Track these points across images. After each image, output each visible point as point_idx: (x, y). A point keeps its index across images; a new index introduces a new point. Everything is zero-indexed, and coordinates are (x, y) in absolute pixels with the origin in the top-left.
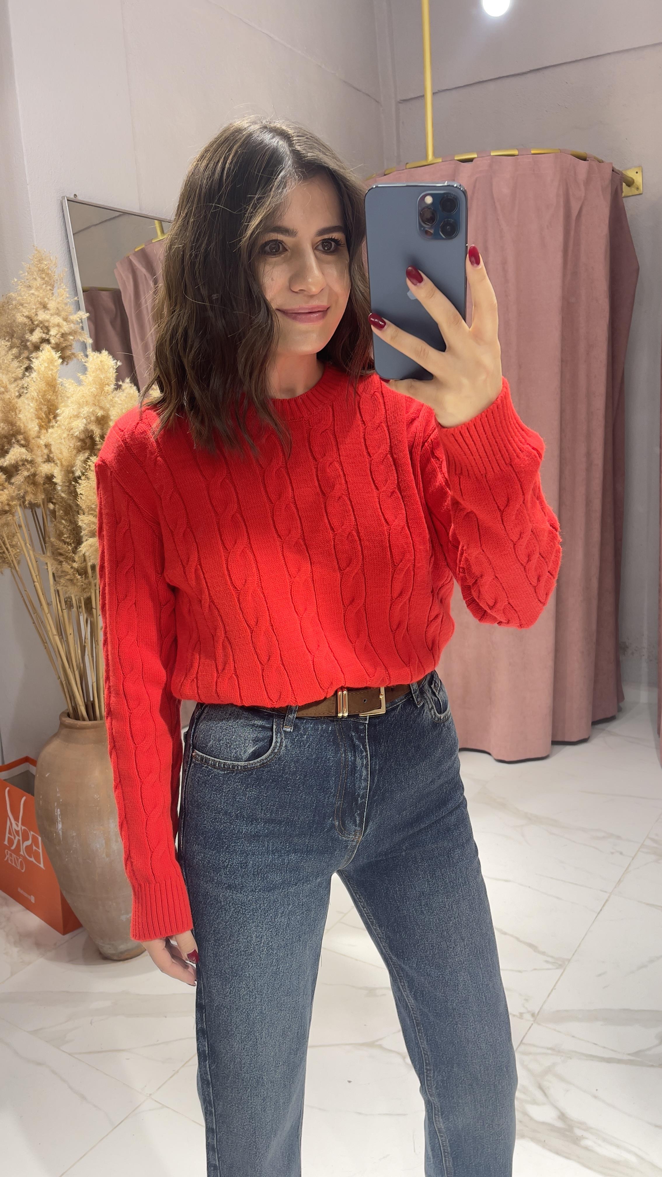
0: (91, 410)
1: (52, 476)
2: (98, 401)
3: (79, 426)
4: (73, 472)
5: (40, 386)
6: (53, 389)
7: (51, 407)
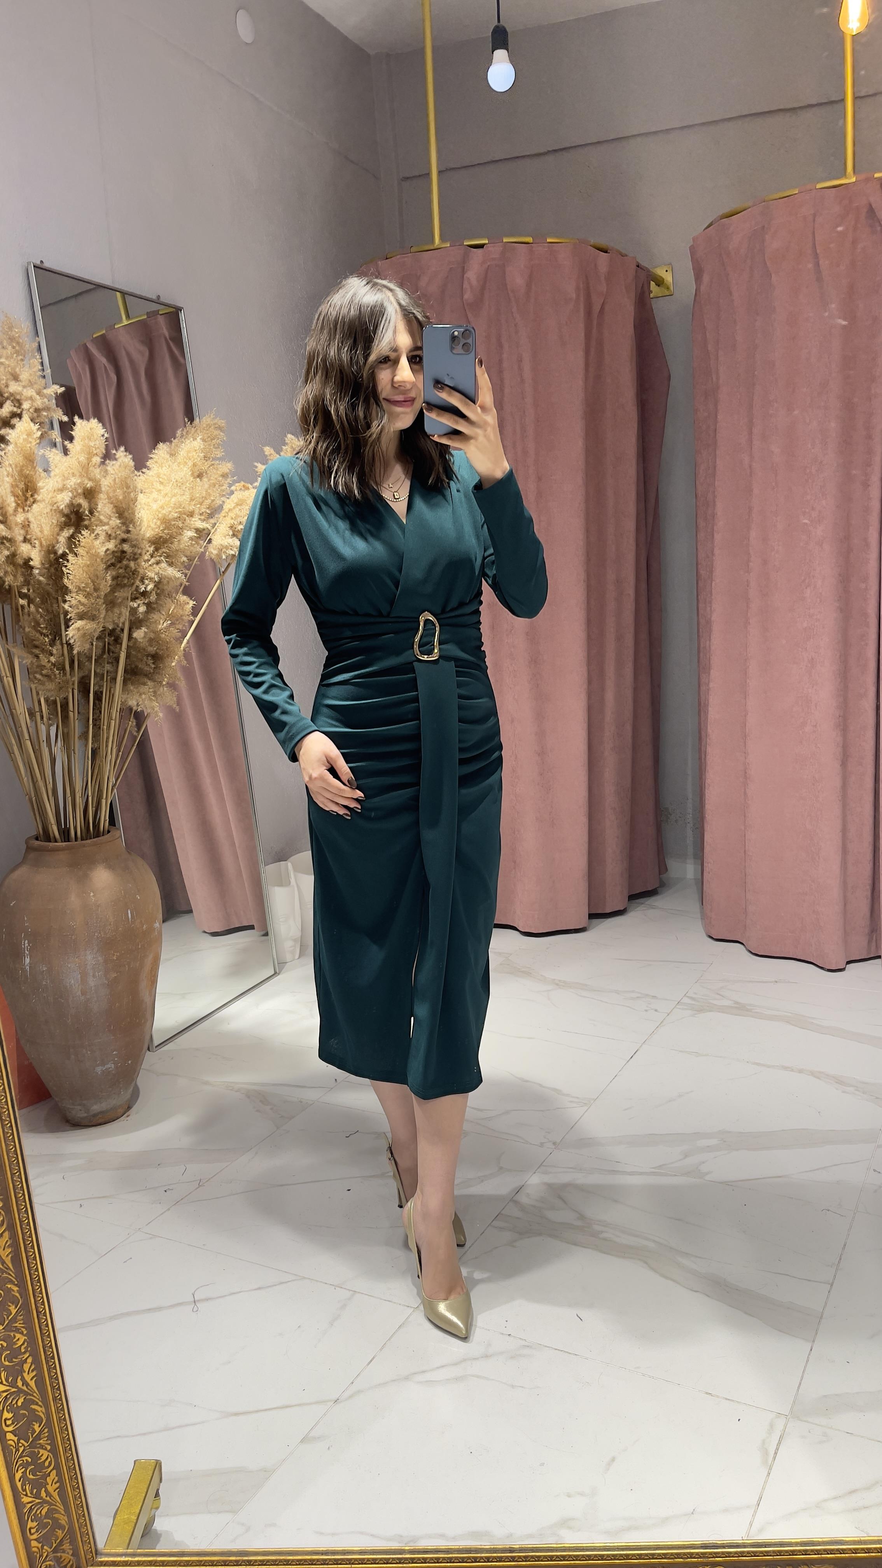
0: (79, 481)
1: (30, 559)
2: (87, 473)
3: (64, 500)
4: (55, 553)
5: (17, 459)
6: (31, 463)
7: (29, 484)
